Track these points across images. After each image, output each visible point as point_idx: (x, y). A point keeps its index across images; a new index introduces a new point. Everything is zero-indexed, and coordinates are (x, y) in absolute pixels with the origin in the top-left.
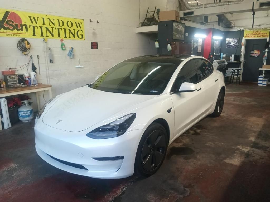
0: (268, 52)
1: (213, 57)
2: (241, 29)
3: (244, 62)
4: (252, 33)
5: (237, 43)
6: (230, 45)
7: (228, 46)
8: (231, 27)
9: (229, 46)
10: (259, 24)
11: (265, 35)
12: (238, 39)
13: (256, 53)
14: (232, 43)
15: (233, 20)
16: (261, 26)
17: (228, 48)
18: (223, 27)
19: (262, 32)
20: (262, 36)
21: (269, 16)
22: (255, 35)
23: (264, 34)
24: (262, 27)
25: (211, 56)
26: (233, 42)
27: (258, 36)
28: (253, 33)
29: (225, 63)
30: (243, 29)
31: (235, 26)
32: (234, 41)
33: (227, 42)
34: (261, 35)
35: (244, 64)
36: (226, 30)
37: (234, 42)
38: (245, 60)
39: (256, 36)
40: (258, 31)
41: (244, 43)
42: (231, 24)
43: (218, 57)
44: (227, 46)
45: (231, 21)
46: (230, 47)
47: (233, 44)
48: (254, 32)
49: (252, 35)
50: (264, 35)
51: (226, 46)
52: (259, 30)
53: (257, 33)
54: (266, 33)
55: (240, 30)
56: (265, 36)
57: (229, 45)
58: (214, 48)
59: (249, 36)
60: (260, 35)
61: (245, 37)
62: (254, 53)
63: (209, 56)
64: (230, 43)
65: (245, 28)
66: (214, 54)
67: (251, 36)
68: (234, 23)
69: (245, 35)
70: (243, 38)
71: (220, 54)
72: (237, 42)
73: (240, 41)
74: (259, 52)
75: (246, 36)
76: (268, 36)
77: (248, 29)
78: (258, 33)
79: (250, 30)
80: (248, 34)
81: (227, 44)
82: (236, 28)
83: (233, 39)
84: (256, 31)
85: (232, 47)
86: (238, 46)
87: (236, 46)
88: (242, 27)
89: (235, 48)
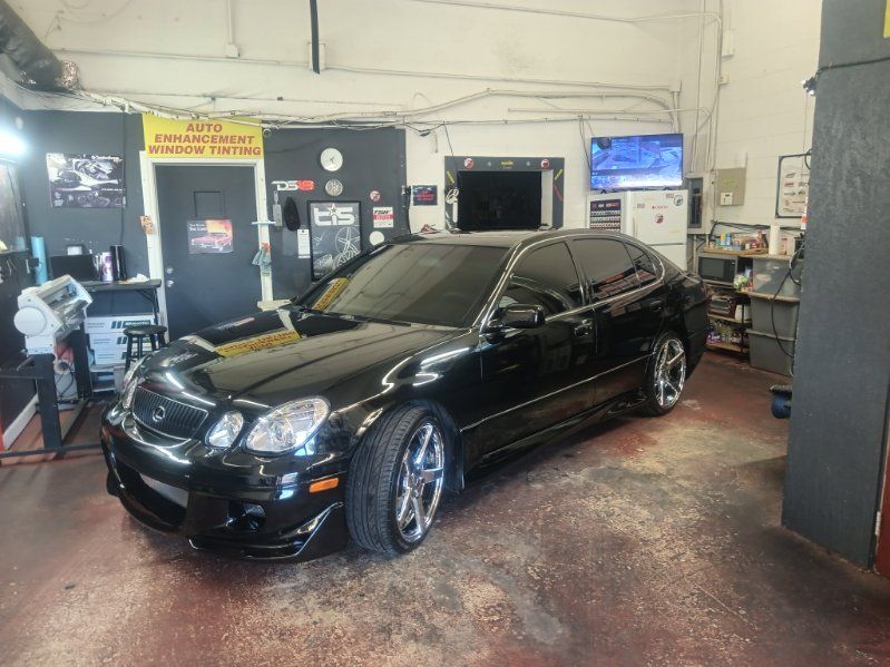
0: (270, 226)
2: (123, 108)
3: (166, 282)
4: (184, 134)
5: (115, 182)
6: (75, 193)
7: (64, 196)
8: (63, 91)
9: (71, 198)
10: (209, 92)
11: (247, 145)
12: (116, 159)
13: (214, 234)
14: (87, 183)
15: (63, 51)
16: (217, 99)
17: (64, 205)
18: (17, 82)
19: (228, 130)
20: (232, 150)
21: (243, 57)
22: (201, 144)
23: (242, 139)
24: (225, 105)
26: (87, 172)
27: (213, 148)
28: (191, 134)
29: (78, 299)
30: (133, 104)
31: (85, 83)
32: (92, 170)
33: (53, 175)
34: (227, 145)
36: (35, 102)
37: (94, 175)
38: (170, 271)
39: (208, 151)
40: (209, 126)
41: (152, 183)
42: (59, 73)
44: (57, 195)
45: (60, 57)
46: (75, 204)
47: (93, 188)
48: (190, 128)
49: (187, 144)
50: (241, 145)
51: (54, 198)
52: (214, 119)
53: (205, 132)
54: (251, 138)
55: (118, 110)
56: (247, 151)
57: (70, 193)
59: (170, 145)
60: (222, 145)
61: (153, 150)
62: (205, 233)
64: (76, 181)
65: (148, 106)
67: (185, 145)
68: (77, 69)
69: (149, 140)
70: (143, 155)
72: (111, 176)
73: (126, 172)
74: (226, 228)
75: (153, 144)
76: (259, 153)
77: (160, 110)
78: (212, 133)
79: (174, 117)
80: (166, 136)
81: (59, 184)
82: (95, 96)
83: (89, 157)
84: (200, 125)
85: (88, 201)
86: (120, 196)
87: (112, 196)
88: (126, 93)
89: (109, 207)
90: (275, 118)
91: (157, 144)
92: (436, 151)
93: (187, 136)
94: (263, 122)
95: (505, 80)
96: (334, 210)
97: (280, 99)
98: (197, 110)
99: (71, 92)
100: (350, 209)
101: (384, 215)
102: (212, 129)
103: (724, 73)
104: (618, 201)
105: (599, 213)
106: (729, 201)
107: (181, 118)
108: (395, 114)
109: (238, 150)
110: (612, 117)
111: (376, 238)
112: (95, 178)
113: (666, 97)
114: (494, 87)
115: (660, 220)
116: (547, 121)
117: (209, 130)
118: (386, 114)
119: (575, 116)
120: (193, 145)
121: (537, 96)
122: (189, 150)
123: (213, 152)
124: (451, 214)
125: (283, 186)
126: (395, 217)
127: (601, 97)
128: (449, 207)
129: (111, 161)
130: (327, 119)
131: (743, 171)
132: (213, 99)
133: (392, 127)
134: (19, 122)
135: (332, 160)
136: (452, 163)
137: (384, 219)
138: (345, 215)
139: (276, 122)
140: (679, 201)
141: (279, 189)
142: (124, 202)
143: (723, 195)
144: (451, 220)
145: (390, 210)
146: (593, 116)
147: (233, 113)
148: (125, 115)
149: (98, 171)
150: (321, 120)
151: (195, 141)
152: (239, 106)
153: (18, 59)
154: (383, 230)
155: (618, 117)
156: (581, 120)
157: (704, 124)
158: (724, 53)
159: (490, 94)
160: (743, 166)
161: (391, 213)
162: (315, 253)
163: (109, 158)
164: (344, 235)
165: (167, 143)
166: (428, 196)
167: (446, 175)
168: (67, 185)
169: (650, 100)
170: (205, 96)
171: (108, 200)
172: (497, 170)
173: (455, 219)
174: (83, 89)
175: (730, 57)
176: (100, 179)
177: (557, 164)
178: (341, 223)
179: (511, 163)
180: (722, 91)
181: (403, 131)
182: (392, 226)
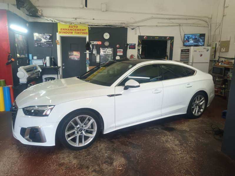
0: (89, 53)
1: (17, 61)
2: (52, 21)
3: (62, 67)
4: (67, 27)
5: (50, 40)
7: (38, 44)
8: (38, 17)
9: (39, 44)
10: (75, 17)
11: (84, 32)
12: (51, 35)
13: (75, 55)
14: (43, 40)
15: (39, 6)
16: (77, 19)
17: (38, 46)
18: (26, 14)
19: (80, 27)
20: (80, 33)
22: (72, 31)
23: (83, 30)
24: (79, 21)
25: (13, 60)
26: (44, 38)
27: (75, 32)
28: (70, 28)
29: (38, 70)
30: (55, 20)
31: (44, 15)
32: (45, 37)
33: (35, 39)
34: (79, 31)
35: (63, 69)
36: (31, 20)
38: (63, 64)
39: (74, 33)
40: (74, 26)
41: (59, 41)
42: (37, 12)
43: (25, 62)
44: (36, 43)
45: (37, 8)
46: (40, 46)
47: (45, 42)
48: (70, 27)
49: (69, 31)
50: (82, 31)
51: (35, 44)
52: (76, 24)
53: (73, 28)
54: (85, 30)
55: (51, 22)
56: (84, 33)
58: (16, 46)
60: (78, 31)
61: (60, 32)
62: (73, 55)
63: (8, 60)
64: (41, 40)
65: (59, 21)
66: (18, 55)
67: (68, 31)
68: (42, 11)
69: (59, 30)
70: (57, 33)
71: (28, 56)
72: (49, 39)
73: (53, 38)
74: (78, 54)
76: (87, 34)
77: (62, 22)
78: (75, 28)
79: (65, 24)
80: (63, 29)
81: (37, 41)
82: (46, 18)
83: (44, 34)
84: (72, 26)
85: (43, 45)
86: (51, 44)
87: (49, 44)
88: (53, 18)
89: (48, 47)
90: (91, 24)
91: (61, 31)
92: (136, 34)
93: (69, 29)
94: (89, 25)
95: (157, 14)
96: (107, 50)
97: (94, 19)
98: (72, 22)
99: (40, 17)
100: (111, 50)
101: (120, 51)
102: (75, 27)
103: (225, 12)
104: (189, 49)
105: (183, 53)
106: (224, 50)
107: (67, 24)
108: (124, 23)
109: (82, 33)
110: (190, 25)
111: (118, 58)
112: (45, 39)
113: (207, 19)
114: (154, 16)
115: (201, 55)
116: (169, 26)
117: (74, 27)
118: (122, 23)
119: (178, 25)
120: (70, 31)
121: (167, 19)
122: (69, 33)
123: (75, 33)
124: (139, 52)
125: (93, 43)
126: (123, 52)
127: (187, 19)
128: (139, 50)
129: (49, 35)
130: (106, 25)
131: (229, 41)
132: (76, 19)
133: (124, 27)
134: (27, 25)
135: (107, 36)
136: (140, 37)
137: (120, 53)
138: (109, 51)
139: (92, 25)
140: (208, 50)
141: (92, 43)
142: (52, 46)
143: (222, 49)
144: (139, 53)
145: (122, 50)
146: (184, 25)
147: (80, 23)
148: (53, 23)
149: (46, 38)
150: (104, 25)
151: (70, 30)
152: (82, 21)
153: (27, 8)
154: (119, 56)
155: (191, 25)
156: (180, 26)
157: (218, 27)
158: (226, 6)
159: (152, 18)
160: (229, 40)
161: (122, 51)
162: (101, 61)
163: (49, 34)
164: (109, 57)
165: (64, 31)
166: (133, 47)
167: (138, 41)
168: (38, 41)
169: (202, 20)
170: (73, 18)
171: (48, 45)
172: (154, 40)
173: (140, 53)
174: (43, 16)
175: (227, 7)
176: (47, 40)
177: (172, 38)
178: (108, 53)
179: (158, 38)
180: (224, 17)
181: (127, 28)
182: (122, 55)
